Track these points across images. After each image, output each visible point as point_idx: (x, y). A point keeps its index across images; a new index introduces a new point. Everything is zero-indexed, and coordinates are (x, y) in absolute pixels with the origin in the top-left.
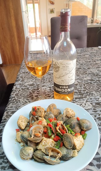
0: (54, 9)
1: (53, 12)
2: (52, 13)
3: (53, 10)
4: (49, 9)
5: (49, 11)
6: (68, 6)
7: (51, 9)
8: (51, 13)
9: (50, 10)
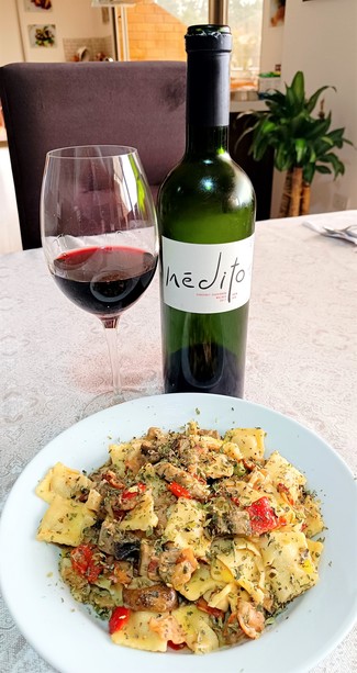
0: (54, 26)
1: (51, 42)
2: (46, 42)
3: (47, 33)
4: (31, 27)
5: (29, 38)
6: (109, 16)
7: (41, 28)
8: (42, 44)
9: (34, 33)
